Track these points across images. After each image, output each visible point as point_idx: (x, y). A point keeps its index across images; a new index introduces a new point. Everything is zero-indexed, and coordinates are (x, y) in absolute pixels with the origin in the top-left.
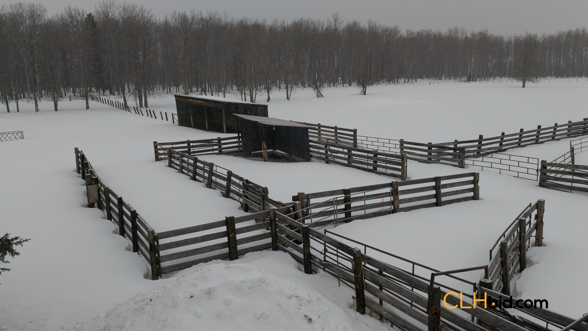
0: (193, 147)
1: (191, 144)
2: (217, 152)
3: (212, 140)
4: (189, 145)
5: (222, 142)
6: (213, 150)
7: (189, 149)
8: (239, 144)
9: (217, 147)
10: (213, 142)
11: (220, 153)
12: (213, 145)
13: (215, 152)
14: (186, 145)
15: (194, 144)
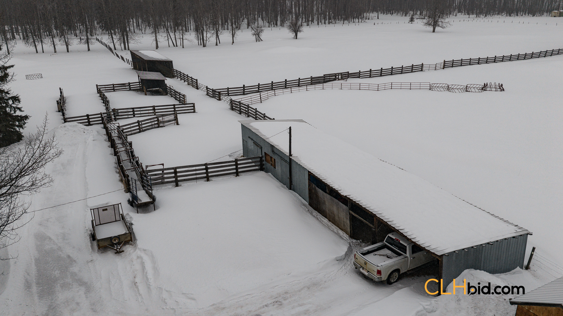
0: (116, 87)
2: (129, 89)
3: (125, 84)
4: (113, 86)
5: (131, 84)
6: (126, 88)
7: (114, 88)
8: (140, 85)
9: (128, 87)
10: (126, 85)
11: (130, 90)
12: (126, 86)
13: (127, 89)
14: (112, 86)
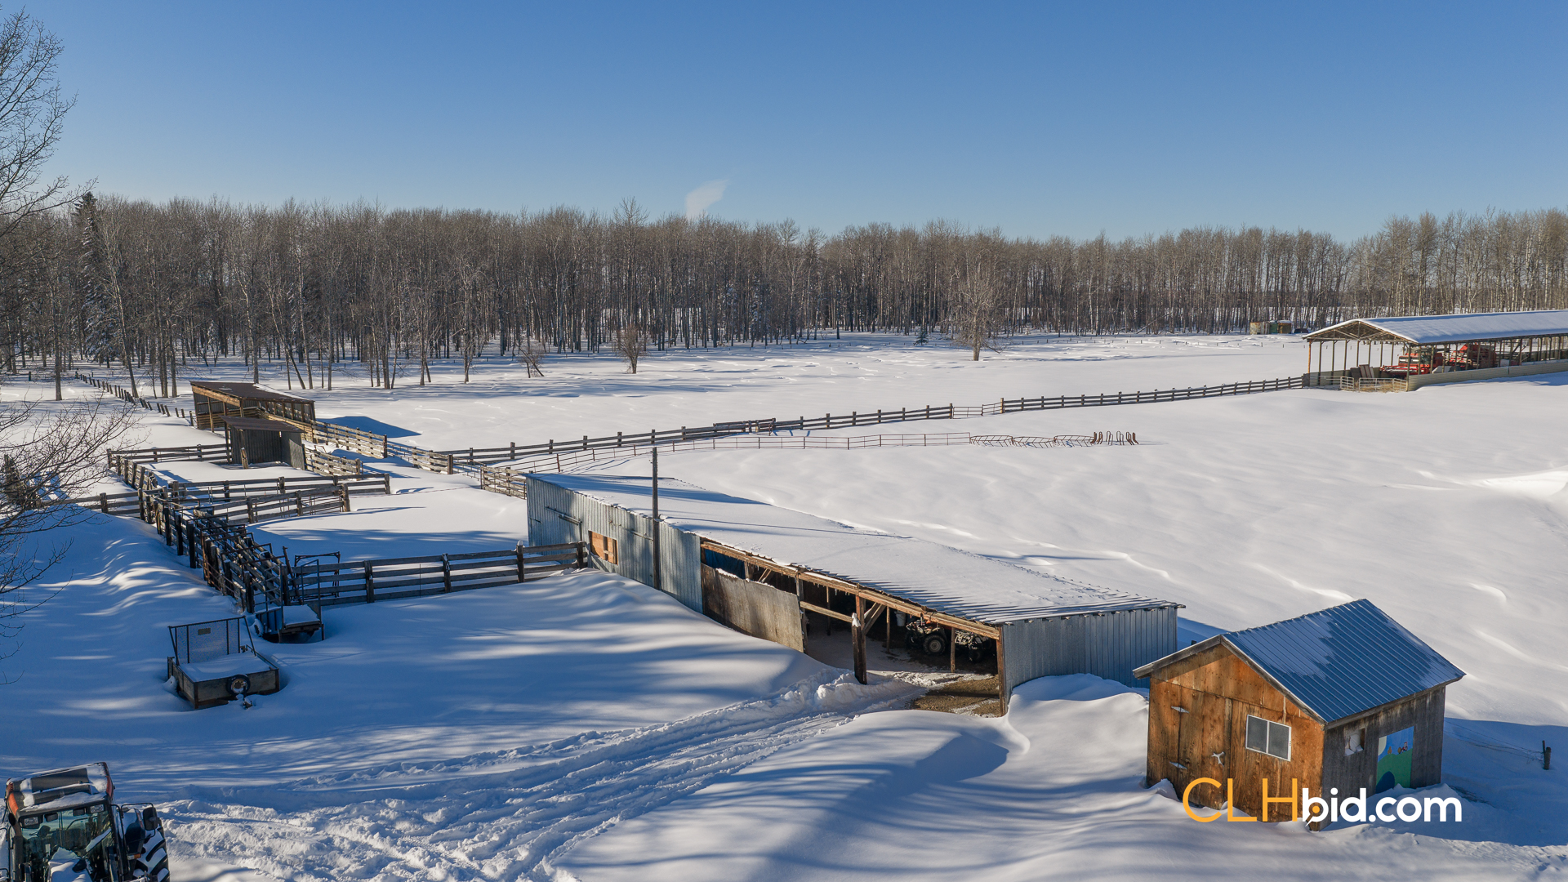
0: (161, 456)
1: (158, 453)
3: (189, 448)
4: (155, 454)
5: (203, 450)
7: (156, 459)
8: (228, 454)
9: (197, 457)
10: (189, 451)
12: (189, 455)
14: (152, 454)
15: (163, 453)
